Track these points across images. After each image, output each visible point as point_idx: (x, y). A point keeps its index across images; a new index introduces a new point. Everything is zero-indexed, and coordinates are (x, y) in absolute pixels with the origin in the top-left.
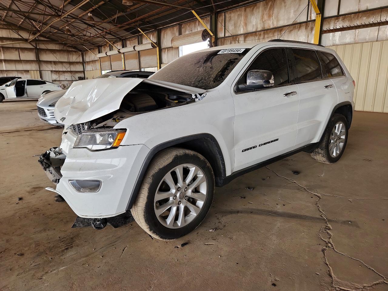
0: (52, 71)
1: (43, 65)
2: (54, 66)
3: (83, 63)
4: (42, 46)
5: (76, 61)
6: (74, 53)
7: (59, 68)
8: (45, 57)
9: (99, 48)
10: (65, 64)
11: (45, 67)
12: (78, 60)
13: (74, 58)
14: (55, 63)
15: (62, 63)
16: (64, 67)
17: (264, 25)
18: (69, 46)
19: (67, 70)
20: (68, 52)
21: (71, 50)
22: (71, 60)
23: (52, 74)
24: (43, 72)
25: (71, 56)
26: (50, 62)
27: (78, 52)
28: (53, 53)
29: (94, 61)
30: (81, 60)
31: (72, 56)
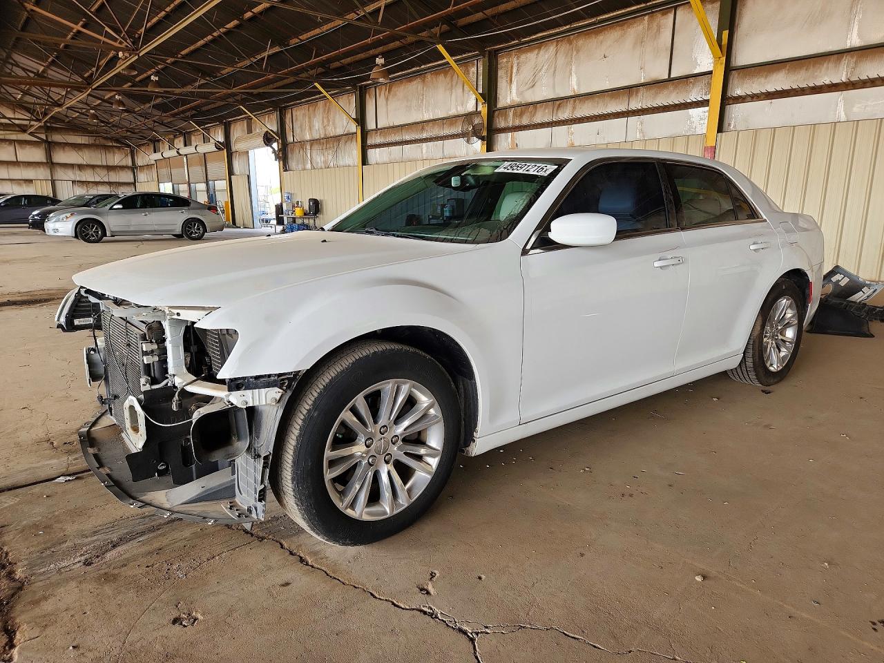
0: (74, 182)
1: (59, 170)
2: (78, 172)
3: (134, 168)
4: (57, 138)
5: (121, 164)
6: (116, 151)
7: (88, 176)
8: (61, 157)
9: (155, 144)
10: (98, 170)
11: (60, 174)
12: (123, 163)
13: (117, 158)
14: (81, 167)
15: (93, 167)
16: (96, 175)
17: (325, 132)
18: (106, 138)
19: (102, 181)
20: (106, 148)
21: (111, 144)
22: (110, 163)
23: (74, 186)
24: (58, 184)
25: (110, 156)
26: (72, 166)
27: (123, 149)
28: (76, 149)
29: (149, 166)
30: (130, 164)
31: (112, 154)
